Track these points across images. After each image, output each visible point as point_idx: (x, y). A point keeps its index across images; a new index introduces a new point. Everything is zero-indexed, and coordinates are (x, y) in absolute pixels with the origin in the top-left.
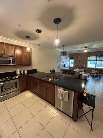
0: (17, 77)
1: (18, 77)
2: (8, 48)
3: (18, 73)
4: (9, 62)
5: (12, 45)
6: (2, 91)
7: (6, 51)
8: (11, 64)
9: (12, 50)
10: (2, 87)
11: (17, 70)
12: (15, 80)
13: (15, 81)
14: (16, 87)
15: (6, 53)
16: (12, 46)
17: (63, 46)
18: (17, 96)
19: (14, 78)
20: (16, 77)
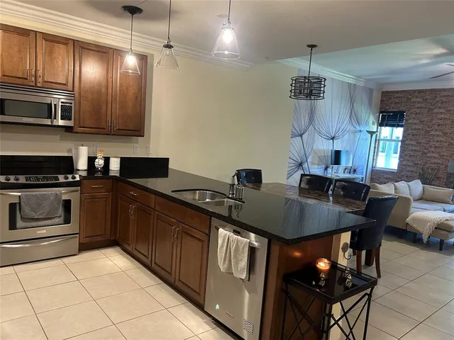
0: (74, 178)
1: (78, 178)
2: (51, 53)
3: (82, 164)
4: (49, 111)
5: (65, 41)
6: (13, 226)
7: (40, 67)
8: (55, 123)
9: (63, 63)
10: (12, 207)
11: (77, 149)
12: (63, 190)
13: (64, 193)
14: (67, 221)
15: (40, 73)
16: (66, 44)
17: (312, 46)
18: (65, 260)
19: (61, 179)
20: (70, 176)
